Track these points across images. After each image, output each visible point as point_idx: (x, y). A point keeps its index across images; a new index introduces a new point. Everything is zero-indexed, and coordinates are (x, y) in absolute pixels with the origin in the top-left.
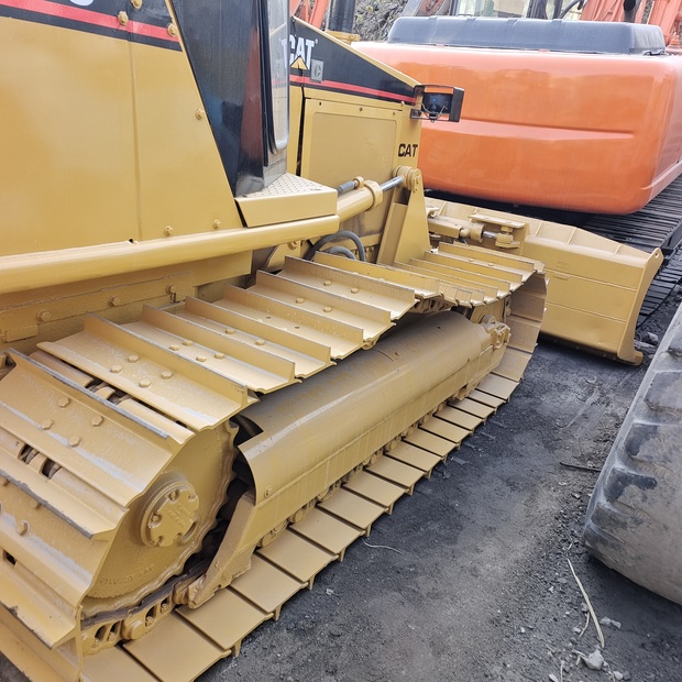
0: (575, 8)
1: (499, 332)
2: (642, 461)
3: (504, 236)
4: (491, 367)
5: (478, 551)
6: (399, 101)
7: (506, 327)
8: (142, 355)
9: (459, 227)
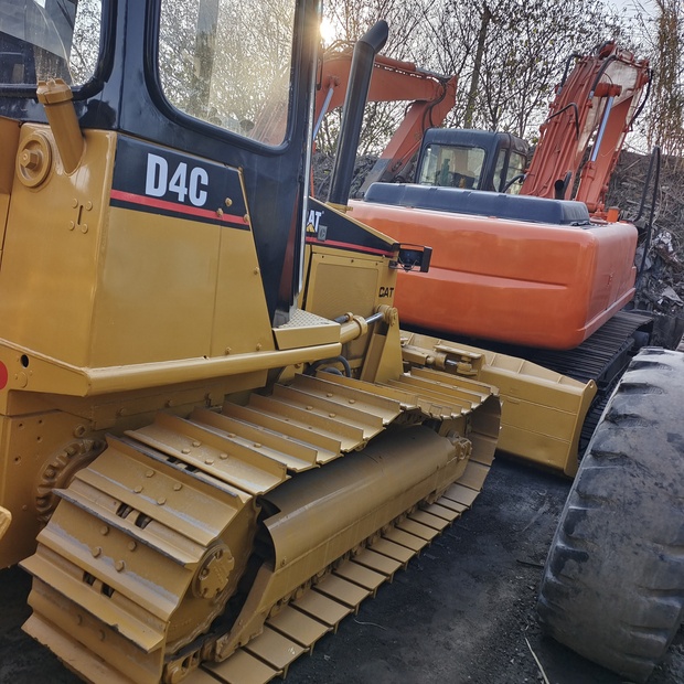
0: (517, 181)
1: (462, 445)
2: (577, 539)
3: (465, 364)
4: (455, 477)
5: (450, 629)
6: (381, 255)
7: (468, 441)
8: (203, 443)
9: (425, 356)
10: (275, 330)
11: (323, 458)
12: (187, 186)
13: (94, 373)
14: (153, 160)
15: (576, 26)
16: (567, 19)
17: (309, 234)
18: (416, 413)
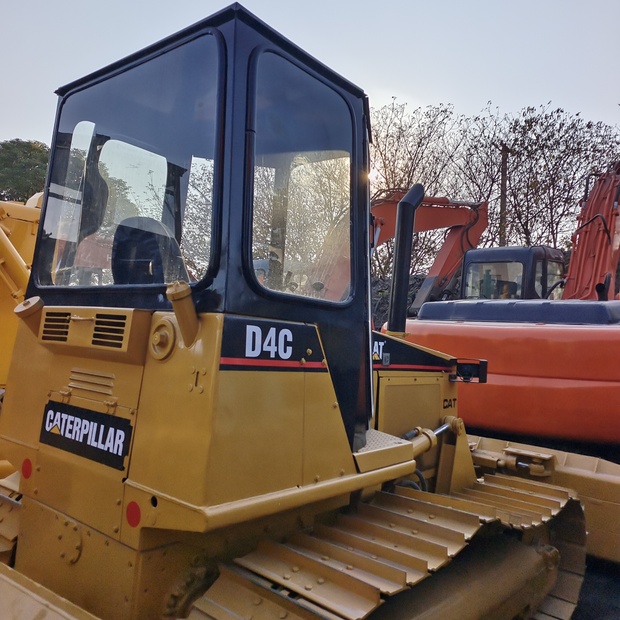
1: (549, 553)
3: (537, 466)
4: (548, 589)
6: (440, 371)
7: (555, 549)
8: (302, 568)
9: (496, 459)
10: (355, 454)
11: (413, 578)
12: (277, 345)
13: (211, 511)
14: (250, 329)
15: (589, 147)
16: (579, 144)
17: (375, 362)
18: (496, 524)
